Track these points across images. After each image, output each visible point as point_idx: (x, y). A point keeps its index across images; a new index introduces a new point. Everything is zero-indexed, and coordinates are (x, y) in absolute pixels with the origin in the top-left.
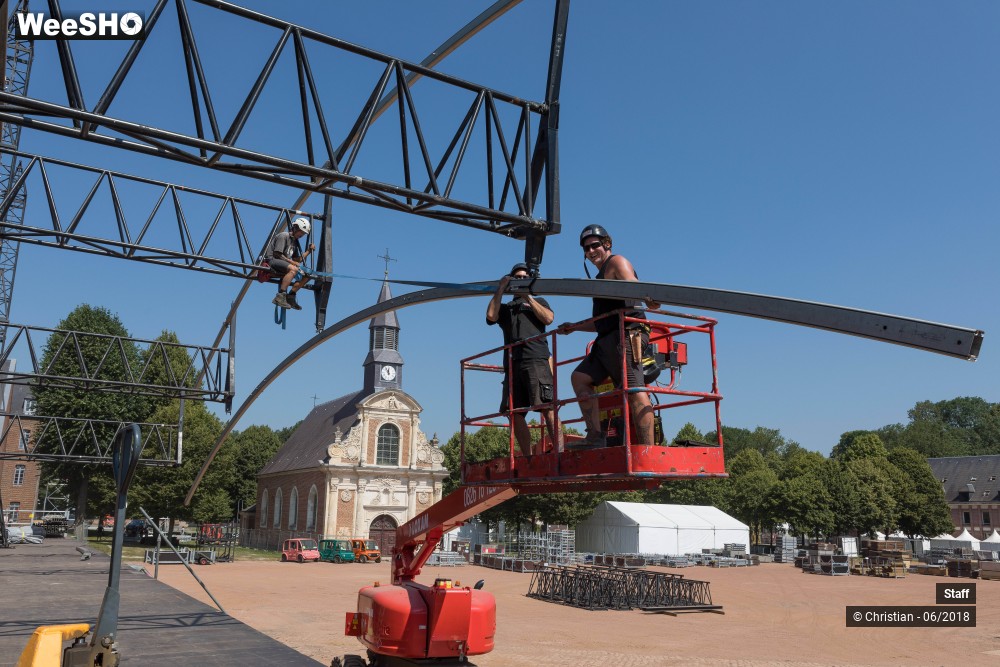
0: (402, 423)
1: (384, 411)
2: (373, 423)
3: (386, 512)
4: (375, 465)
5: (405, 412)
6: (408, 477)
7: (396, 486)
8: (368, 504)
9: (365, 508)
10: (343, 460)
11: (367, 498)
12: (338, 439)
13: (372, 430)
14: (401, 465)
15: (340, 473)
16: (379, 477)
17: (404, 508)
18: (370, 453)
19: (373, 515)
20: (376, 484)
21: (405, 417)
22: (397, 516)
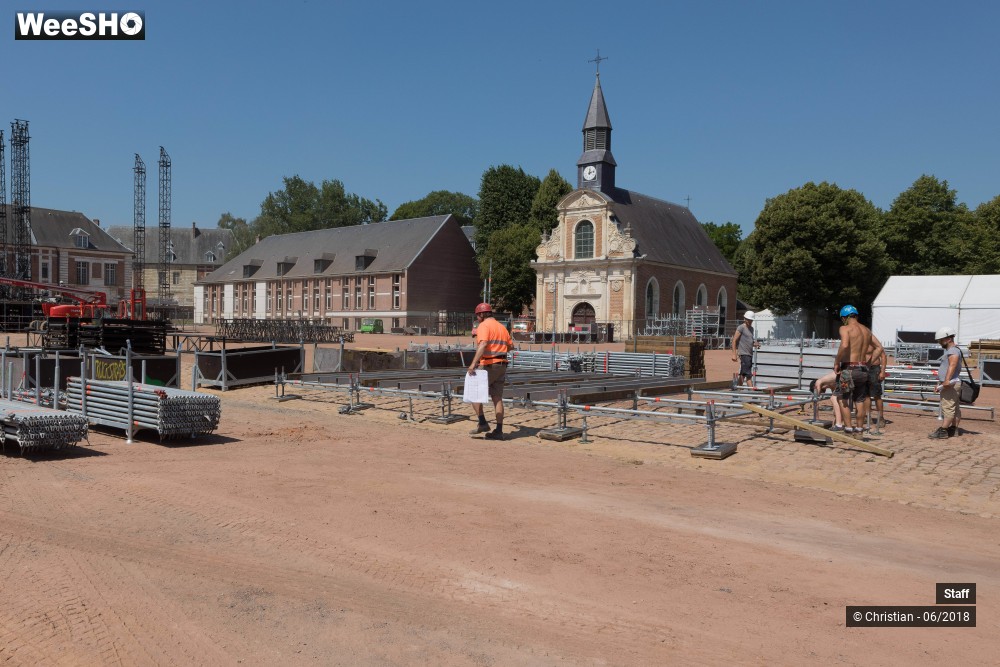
0: (595, 218)
1: (579, 209)
2: (570, 223)
3: (583, 301)
4: (573, 259)
5: (596, 207)
6: (608, 265)
7: (591, 275)
8: (569, 293)
9: (567, 297)
10: (548, 257)
11: (568, 288)
12: (544, 241)
13: (570, 229)
14: (595, 258)
15: (547, 269)
16: (576, 269)
17: (599, 296)
18: (569, 249)
19: (573, 303)
20: (574, 276)
21: (601, 212)
22: (593, 303)
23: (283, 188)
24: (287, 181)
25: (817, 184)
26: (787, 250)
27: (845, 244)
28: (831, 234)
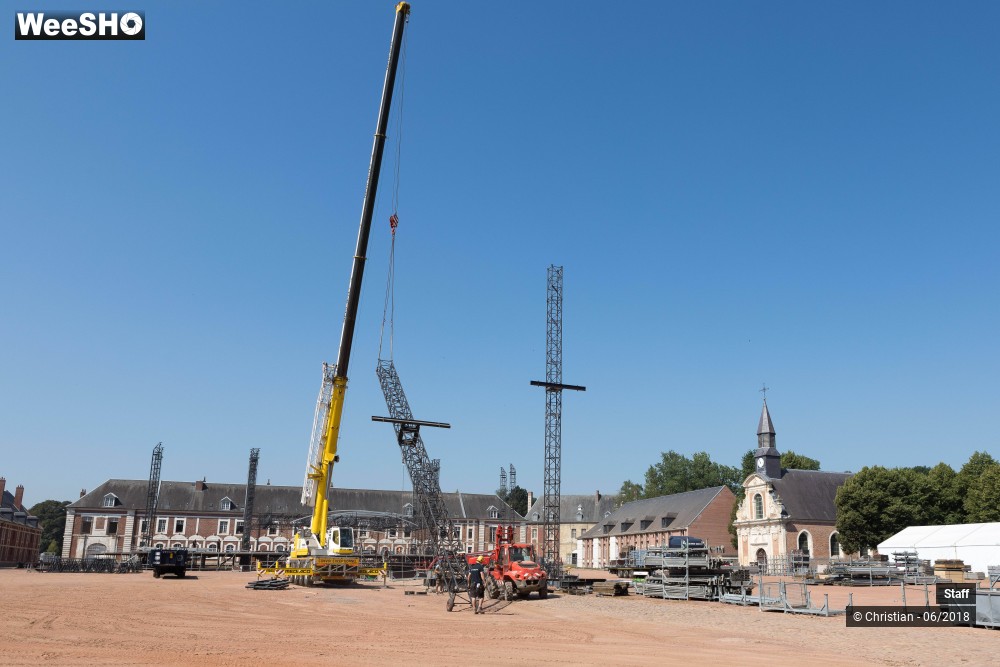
0: (762, 492)
1: (754, 486)
2: (751, 495)
3: (761, 547)
4: (754, 519)
5: (763, 485)
6: (769, 523)
7: (763, 530)
8: (753, 542)
9: (753, 545)
10: (742, 518)
11: (752, 540)
12: (739, 508)
13: (751, 499)
14: (764, 518)
15: (741, 526)
16: (756, 525)
17: (766, 544)
18: (752, 513)
19: (757, 548)
20: (754, 530)
21: (763, 488)
22: (765, 548)
23: (661, 460)
24: (664, 455)
25: (870, 468)
26: (846, 512)
27: (876, 507)
28: (866, 501)
